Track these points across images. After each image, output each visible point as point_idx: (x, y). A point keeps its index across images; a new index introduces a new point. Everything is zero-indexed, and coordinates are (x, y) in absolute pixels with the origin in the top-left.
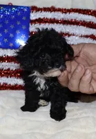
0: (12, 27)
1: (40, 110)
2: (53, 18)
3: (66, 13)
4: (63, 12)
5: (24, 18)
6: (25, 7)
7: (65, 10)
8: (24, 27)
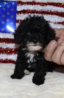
0: (3, 16)
1: (25, 77)
2: (33, 9)
3: (43, 5)
4: (41, 5)
5: (12, 10)
6: (12, 2)
7: (43, 3)
8: (12, 17)
